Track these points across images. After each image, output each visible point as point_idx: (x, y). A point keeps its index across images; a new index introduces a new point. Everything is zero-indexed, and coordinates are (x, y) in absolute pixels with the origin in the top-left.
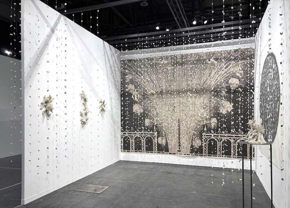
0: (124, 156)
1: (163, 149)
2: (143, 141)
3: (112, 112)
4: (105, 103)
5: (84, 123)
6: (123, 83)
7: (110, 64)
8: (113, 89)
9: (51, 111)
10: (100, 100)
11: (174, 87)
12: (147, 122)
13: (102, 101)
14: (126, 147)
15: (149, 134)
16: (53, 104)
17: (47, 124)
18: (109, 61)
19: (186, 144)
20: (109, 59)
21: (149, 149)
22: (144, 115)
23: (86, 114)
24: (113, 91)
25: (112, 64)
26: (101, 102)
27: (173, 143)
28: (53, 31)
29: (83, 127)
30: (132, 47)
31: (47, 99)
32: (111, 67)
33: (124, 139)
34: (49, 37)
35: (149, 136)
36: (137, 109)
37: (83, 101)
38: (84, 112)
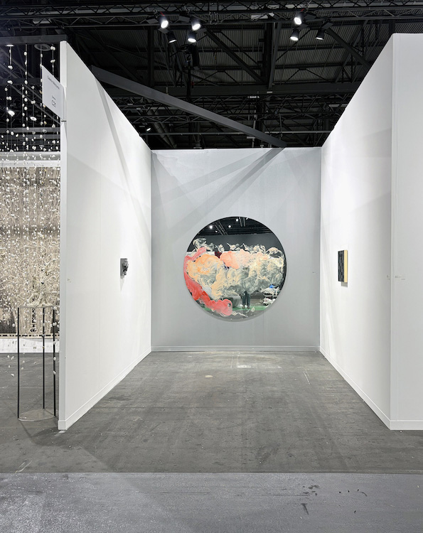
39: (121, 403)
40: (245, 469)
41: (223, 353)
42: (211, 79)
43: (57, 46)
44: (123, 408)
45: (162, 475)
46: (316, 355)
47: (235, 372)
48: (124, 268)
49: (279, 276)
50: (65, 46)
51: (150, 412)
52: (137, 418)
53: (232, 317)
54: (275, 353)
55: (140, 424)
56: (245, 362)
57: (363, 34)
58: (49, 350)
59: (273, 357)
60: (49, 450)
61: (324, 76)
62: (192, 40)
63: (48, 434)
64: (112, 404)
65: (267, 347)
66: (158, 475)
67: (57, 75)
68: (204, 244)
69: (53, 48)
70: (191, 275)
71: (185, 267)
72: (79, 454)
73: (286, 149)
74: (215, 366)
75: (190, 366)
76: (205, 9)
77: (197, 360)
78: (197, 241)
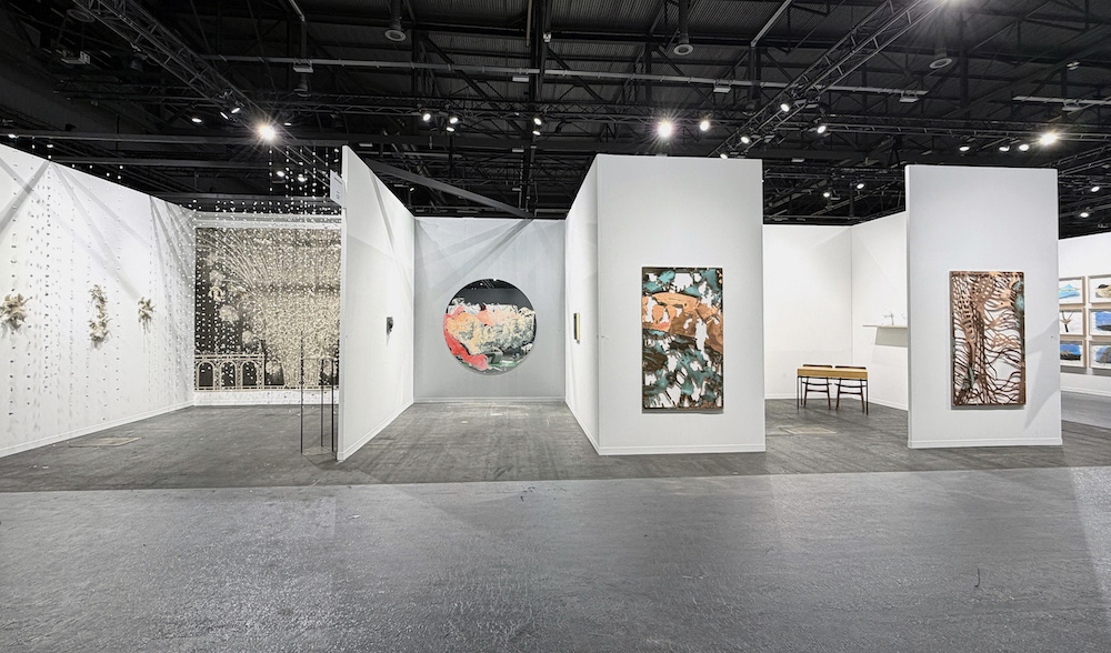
0: (199, 398)
1: (276, 381)
2: (239, 371)
3: (172, 319)
4: (151, 305)
5: (97, 340)
6: (201, 269)
7: (167, 235)
8: (174, 279)
9: (23, 319)
10: (140, 300)
11: (294, 279)
12: (247, 337)
13: (146, 300)
14: (205, 380)
15: (248, 357)
16: (27, 309)
17: (13, 341)
18: (165, 230)
19: (312, 370)
20: (163, 227)
21: (250, 382)
22: (240, 326)
23: (103, 325)
24: (174, 282)
25: (171, 233)
26: (142, 302)
27: (290, 372)
28: (28, 189)
29: (96, 346)
30: (209, 207)
31: (12, 301)
32: (169, 241)
33: (201, 368)
34: (20, 201)
35: (249, 360)
36: (227, 315)
37: (97, 302)
38: (97, 321)
39: (389, 442)
40: (485, 479)
41: (480, 404)
42: (477, 127)
43: (340, 149)
44: (390, 445)
45: (424, 485)
46: (562, 405)
47: (488, 418)
48: (390, 326)
49: (530, 333)
50: (346, 150)
51: (413, 447)
52: (402, 452)
53: (487, 371)
54: (527, 404)
55: (405, 455)
56: (498, 411)
57: (624, 95)
58: (328, 401)
59: (525, 407)
60: (334, 473)
61: (589, 131)
62: (450, 129)
63: (331, 462)
64: (380, 442)
65: (519, 399)
66: (419, 485)
67: (340, 173)
68: (462, 303)
69: (336, 150)
70: (450, 332)
71: (445, 324)
72: (357, 474)
73: (535, 220)
74: (471, 414)
75: (449, 414)
76: (461, 106)
77: (456, 410)
78: (455, 300)
